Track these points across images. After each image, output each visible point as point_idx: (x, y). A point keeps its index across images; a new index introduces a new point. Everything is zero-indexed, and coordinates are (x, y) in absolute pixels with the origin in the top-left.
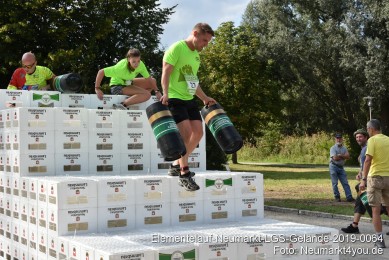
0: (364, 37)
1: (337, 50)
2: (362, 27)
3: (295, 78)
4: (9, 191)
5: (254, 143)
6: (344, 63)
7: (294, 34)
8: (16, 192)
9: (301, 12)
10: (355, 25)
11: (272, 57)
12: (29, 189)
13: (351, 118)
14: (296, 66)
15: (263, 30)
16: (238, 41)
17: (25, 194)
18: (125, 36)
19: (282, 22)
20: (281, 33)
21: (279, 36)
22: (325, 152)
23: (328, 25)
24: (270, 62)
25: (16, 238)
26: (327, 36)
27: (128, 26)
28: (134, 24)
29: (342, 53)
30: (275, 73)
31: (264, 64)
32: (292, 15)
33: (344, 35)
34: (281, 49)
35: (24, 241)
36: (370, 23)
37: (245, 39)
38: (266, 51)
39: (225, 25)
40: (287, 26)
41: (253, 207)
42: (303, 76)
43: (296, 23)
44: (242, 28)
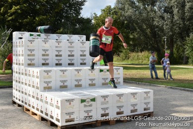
0: (164, 13)
1: (153, 18)
2: (163, 9)
3: (136, 29)
4: (19, 73)
5: (119, 55)
6: (155, 23)
7: (136, 11)
8: (22, 74)
9: (139, 2)
10: (160, 8)
11: (127, 20)
12: (28, 73)
13: (158, 45)
14: (136, 24)
15: (123, 9)
16: (113, 13)
17: (26, 74)
18: (67, 11)
19: (131, 6)
20: (130, 10)
21: (129, 12)
22: (147, 59)
23: (149, 8)
24: (126, 22)
25: (22, 92)
26: (148, 12)
27: (68, 7)
28: (71, 6)
29: (154, 19)
30: (128, 27)
31: (123, 23)
32: (134, 4)
33: (155, 12)
34: (130, 17)
35: (26, 94)
36: (166, 7)
37: (116, 13)
38: (124, 18)
39: (108, 7)
40: (133, 7)
41: (119, 80)
42: (139, 28)
43: (137, 7)
44: (114, 8)
